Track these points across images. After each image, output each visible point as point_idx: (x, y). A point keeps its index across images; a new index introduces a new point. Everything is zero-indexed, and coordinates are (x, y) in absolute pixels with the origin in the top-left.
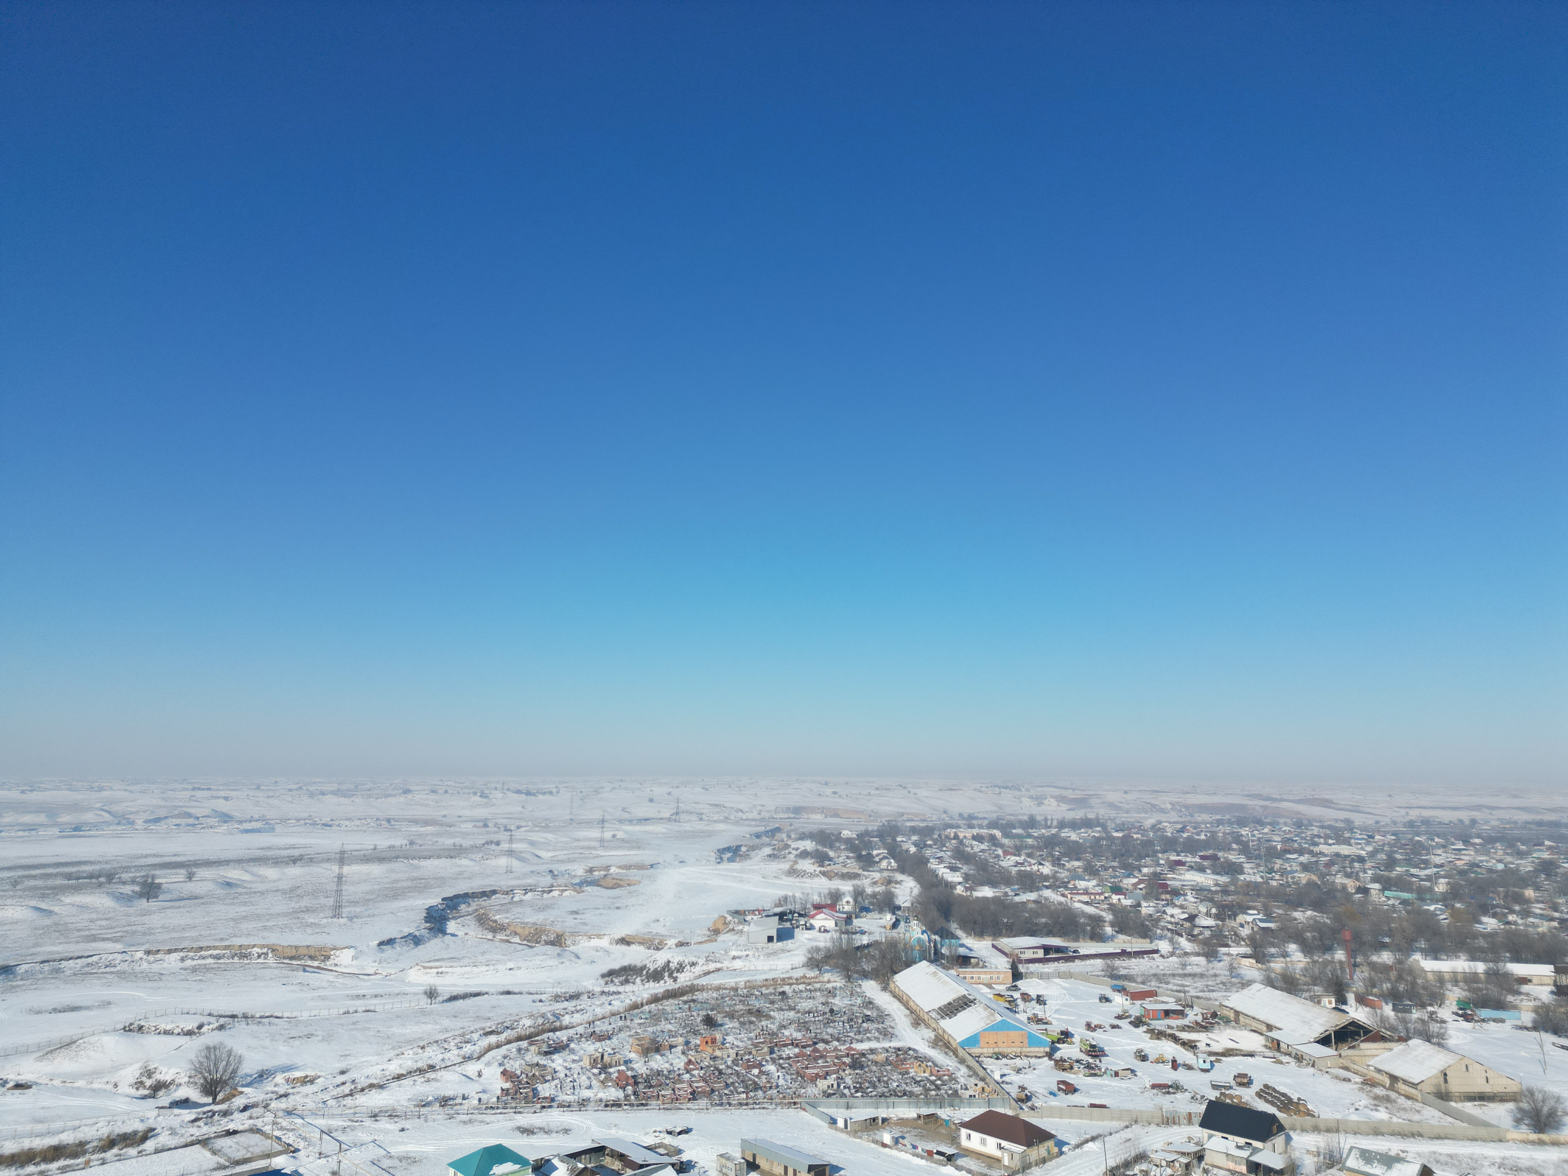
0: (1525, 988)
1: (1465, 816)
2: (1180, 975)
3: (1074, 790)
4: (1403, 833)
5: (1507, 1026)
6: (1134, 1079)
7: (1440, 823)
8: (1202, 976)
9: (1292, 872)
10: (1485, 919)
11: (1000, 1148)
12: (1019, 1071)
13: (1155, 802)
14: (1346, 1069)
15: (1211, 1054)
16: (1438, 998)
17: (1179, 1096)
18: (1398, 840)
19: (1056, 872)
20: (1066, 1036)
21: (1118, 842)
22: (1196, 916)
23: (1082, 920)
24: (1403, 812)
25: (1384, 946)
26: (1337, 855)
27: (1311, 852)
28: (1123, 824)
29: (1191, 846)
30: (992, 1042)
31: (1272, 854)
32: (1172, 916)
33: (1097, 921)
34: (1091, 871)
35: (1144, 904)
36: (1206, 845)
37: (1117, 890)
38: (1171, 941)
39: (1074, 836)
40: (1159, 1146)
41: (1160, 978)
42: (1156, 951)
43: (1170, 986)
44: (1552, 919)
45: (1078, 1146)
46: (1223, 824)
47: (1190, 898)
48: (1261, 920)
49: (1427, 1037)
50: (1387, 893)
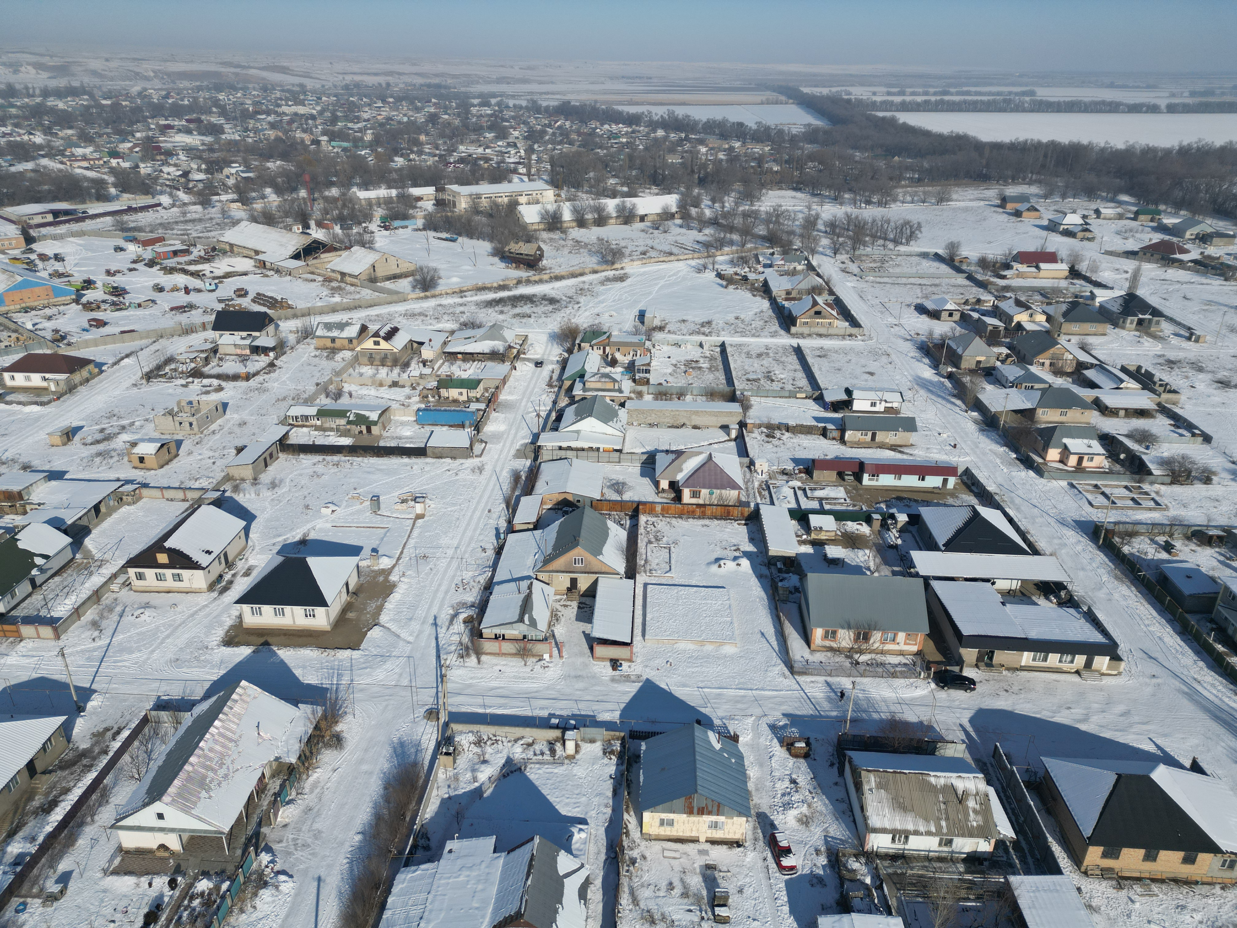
0: (420, 204)
1: (382, 80)
2: (182, 222)
3: (51, 57)
4: (342, 95)
5: (409, 229)
6: (155, 307)
7: (366, 86)
8: (200, 220)
9: (263, 130)
10: (396, 159)
11: (45, 379)
12: (50, 318)
13: (137, 70)
14: (313, 273)
15: (214, 278)
16: (368, 217)
17: (194, 312)
18: (337, 101)
19: (50, 141)
20: (89, 284)
21: (108, 109)
22: (189, 172)
23: (86, 184)
24: (341, 77)
25: (332, 184)
26: (296, 114)
27: (276, 113)
28: (110, 91)
29: (177, 111)
30: (17, 299)
31: (246, 115)
32: (168, 174)
33: (100, 184)
34: (86, 139)
35: (142, 165)
36: (190, 109)
37: (114, 154)
38: (171, 195)
39: (61, 105)
40: (182, 350)
41: (166, 226)
42: (159, 205)
43: (175, 232)
44: (435, 156)
45: (115, 364)
46: (202, 90)
47: (182, 157)
48: (243, 172)
49: (363, 244)
50: (333, 143)
